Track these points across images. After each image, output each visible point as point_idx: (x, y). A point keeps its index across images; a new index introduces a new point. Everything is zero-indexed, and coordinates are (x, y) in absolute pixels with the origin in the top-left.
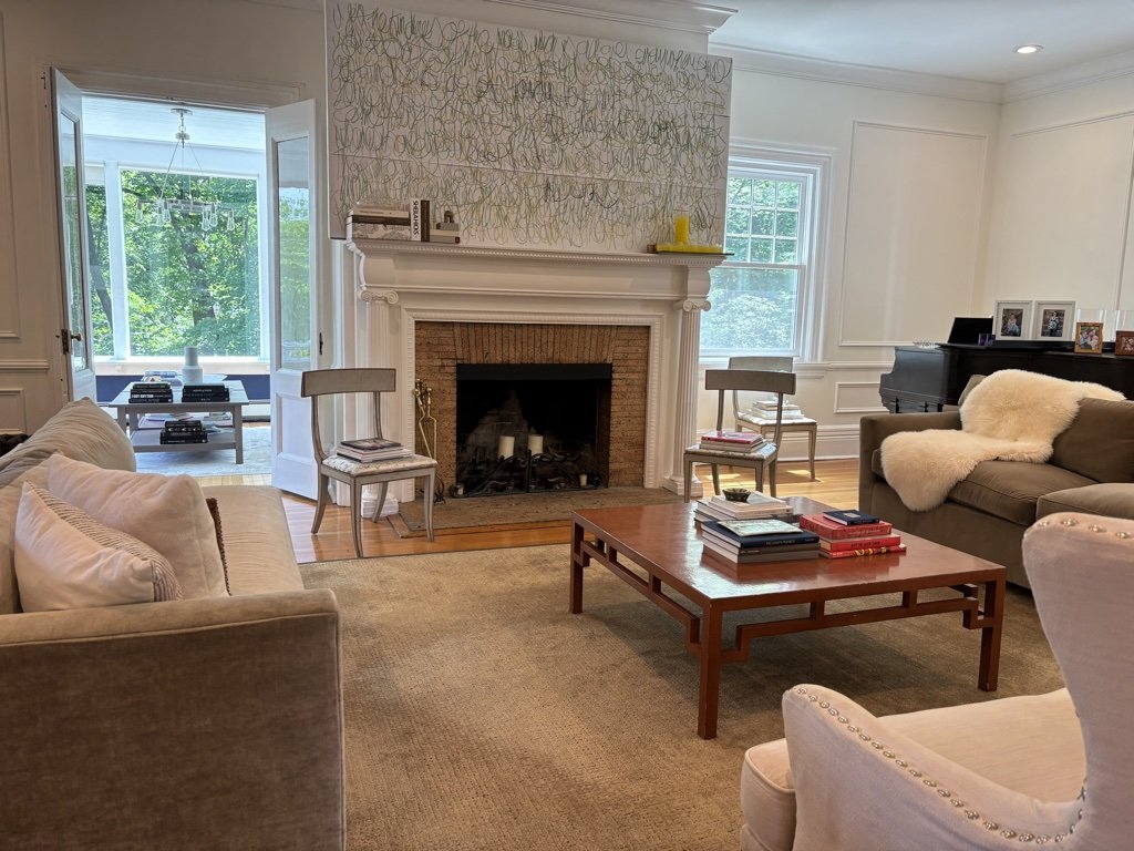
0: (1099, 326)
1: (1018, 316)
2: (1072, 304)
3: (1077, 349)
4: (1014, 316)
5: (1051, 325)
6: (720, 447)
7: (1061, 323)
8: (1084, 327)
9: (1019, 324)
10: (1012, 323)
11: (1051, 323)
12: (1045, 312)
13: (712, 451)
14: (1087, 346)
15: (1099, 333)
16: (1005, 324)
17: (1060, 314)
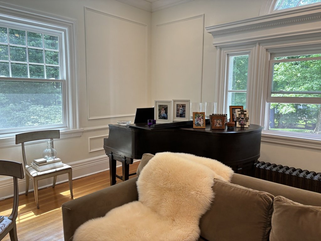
0: (203, 113)
1: (166, 109)
2: (188, 101)
3: (194, 126)
4: (164, 108)
5: (180, 112)
7: (184, 111)
8: (196, 114)
9: (166, 113)
10: (163, 112)
11: (180, 111)
12: (177, 105)
14: (198, 124)
15: (203, 118)
16: (160, 113)
17: (184, 106)
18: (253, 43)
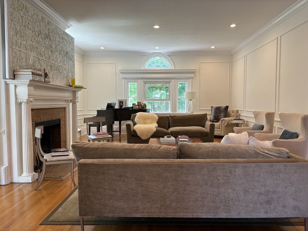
4: (122, 102)
6: (102, 136)
13: (100, 137)
18: (139, 79)
